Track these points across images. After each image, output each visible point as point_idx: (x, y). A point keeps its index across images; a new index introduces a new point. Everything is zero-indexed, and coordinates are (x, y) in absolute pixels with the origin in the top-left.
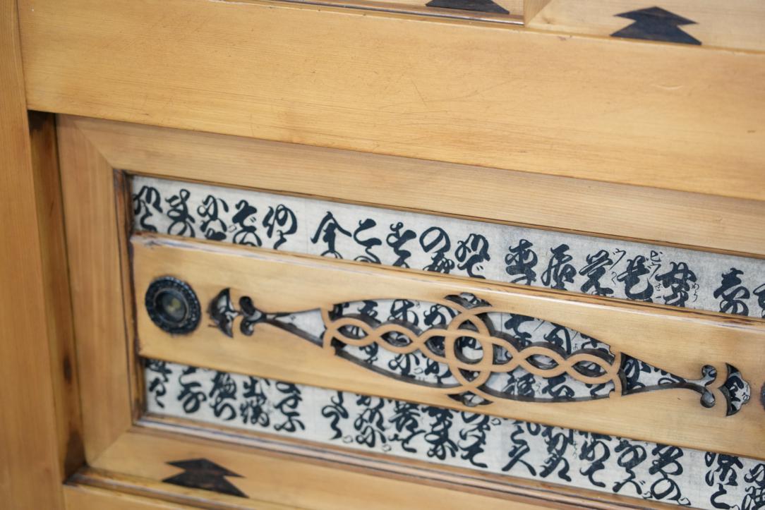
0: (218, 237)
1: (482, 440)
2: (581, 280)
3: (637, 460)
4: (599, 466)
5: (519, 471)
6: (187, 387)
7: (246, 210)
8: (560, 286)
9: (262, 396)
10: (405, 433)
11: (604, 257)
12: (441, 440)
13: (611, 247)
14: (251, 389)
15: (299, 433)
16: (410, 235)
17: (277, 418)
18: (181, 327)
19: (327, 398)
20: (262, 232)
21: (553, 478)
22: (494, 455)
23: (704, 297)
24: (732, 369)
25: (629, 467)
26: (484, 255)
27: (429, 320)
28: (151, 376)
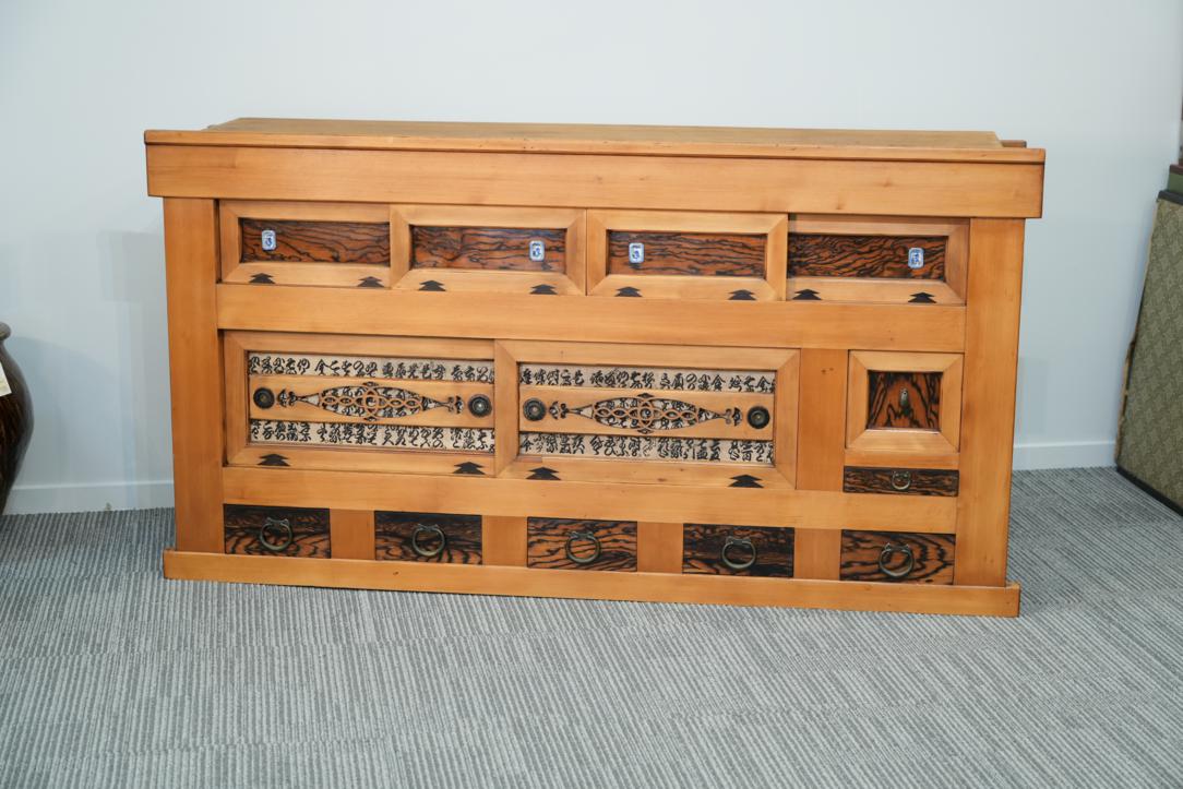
0: (281, 372)
1: (375, 435)
2: (408, 374)
3: (428, 435)
4: (415, 438)
5: (388, 444)
6: (266, 429)
7: (292, 361)
8: (401, 377)
9: (295, 429)
10: (348, 436)
11: (415, 366)
12: (361, 438)
13: (418, 362)
14: (291, 427)
15: (309, 441)
16: (350, 365)
17: (301, 437)
18: (266, 406)
19: (319, 427)
20: (297, 369)
21: (400, 445)
22: (379, 440)
23: (448, 376)
24: (458, 398)
25: (425, 438)
26: (376, 369)
27: (356, 394)
28: (253, 427)
